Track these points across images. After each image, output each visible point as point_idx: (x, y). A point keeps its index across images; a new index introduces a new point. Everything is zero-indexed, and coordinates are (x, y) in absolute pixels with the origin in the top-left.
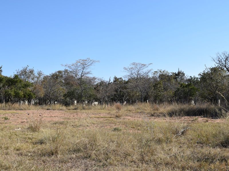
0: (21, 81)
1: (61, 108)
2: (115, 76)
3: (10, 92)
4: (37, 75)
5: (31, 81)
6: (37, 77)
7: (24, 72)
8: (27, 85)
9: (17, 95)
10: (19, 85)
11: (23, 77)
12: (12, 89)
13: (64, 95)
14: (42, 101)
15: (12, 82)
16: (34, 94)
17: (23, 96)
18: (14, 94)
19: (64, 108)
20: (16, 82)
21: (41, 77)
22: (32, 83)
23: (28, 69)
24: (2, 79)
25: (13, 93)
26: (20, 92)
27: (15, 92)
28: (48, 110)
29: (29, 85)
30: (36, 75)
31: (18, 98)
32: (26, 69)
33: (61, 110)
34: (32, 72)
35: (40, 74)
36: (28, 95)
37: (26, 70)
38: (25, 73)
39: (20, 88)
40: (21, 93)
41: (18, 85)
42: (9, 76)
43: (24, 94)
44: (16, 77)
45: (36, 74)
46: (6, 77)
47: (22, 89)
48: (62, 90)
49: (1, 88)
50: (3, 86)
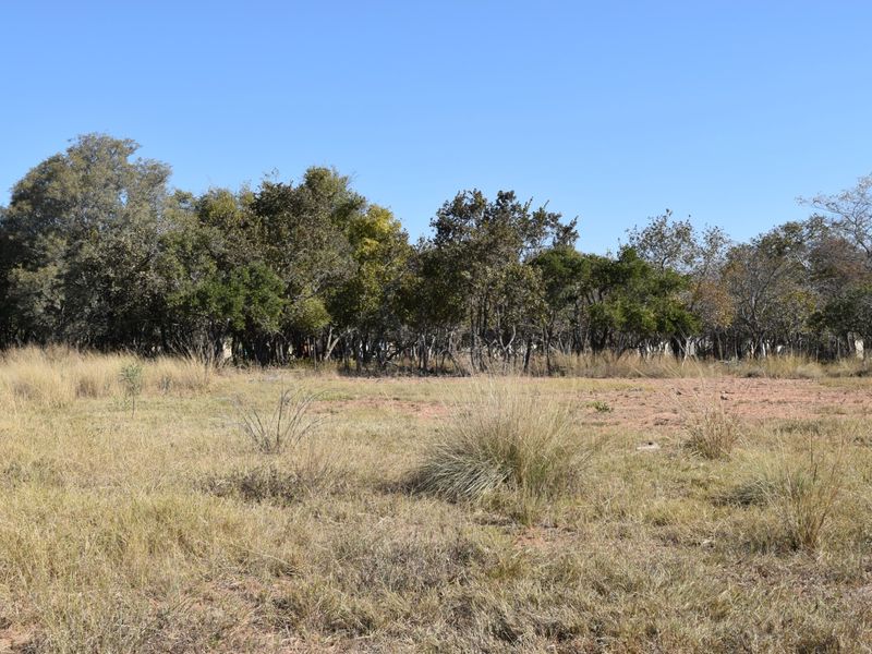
0: (645, 270)
1: (800, 369)
3: (607, 313)
4: (704, 246)
5: (681, 268)
6: (704, 253)
7: (656, 236)
8: (667, 285)
9: (632, 322)
10: (641, 286)
11: (651, 254)
12: (614, 299)
13: (812, 317)
14: (727, 345)
15: (613, 274)
16: (697, 318)
17: (655, 325)
18: (624, 320)
19: (814, 368)
20: (629, 273)
21: (720, 249)
22: (688, 277)
23: (669, 224)
24: (580, 265)
25: (618, 316)
26: (644, 309)
27: (626, 311)
28: (750, 376)
29: (677, 284)
30: (701, 243)
31: (637, 334)
32: (663, 224)
33: (802, 376)
34: (683, 233)
35: (714, 240)
36: (674, 323)
37: (664, 228)
38: (660, 241)
39: (643, 295)
40: (649, 315)
41: (635, 284)
43: (658, 320)
44: (627, 254)
45: (700, 239)
46: (591, 257)
47: (650, 297)
48: (807, 299)
49: (576, 298)
50: (584, 291)
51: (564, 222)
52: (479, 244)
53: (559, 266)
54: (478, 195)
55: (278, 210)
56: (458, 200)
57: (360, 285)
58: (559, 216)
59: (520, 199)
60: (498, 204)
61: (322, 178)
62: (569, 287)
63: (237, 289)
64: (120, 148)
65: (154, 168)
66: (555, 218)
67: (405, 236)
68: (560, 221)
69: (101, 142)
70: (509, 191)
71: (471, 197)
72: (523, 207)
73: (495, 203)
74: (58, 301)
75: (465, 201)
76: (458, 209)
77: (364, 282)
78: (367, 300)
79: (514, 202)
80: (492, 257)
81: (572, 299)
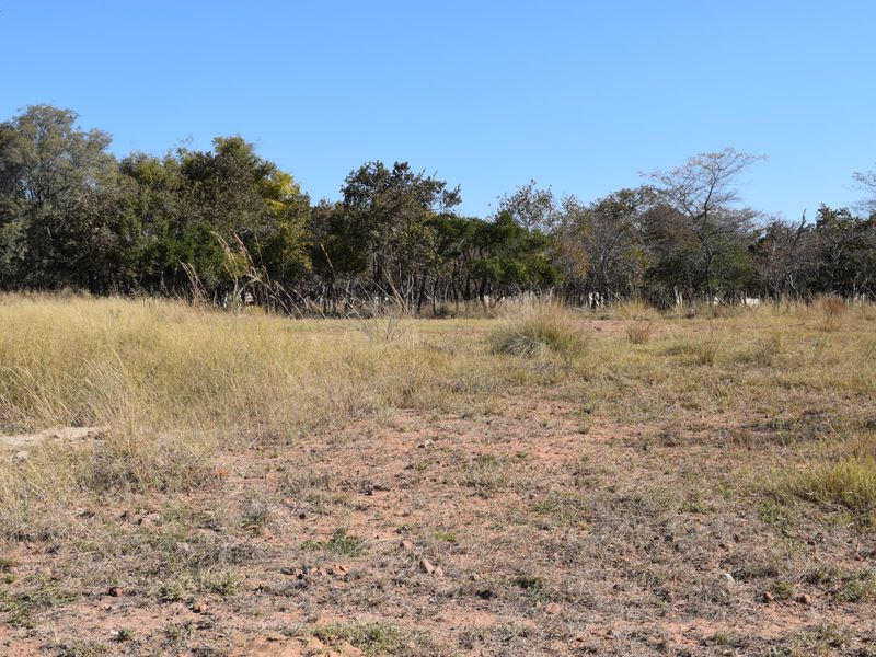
0: (519, 230)
2: (823, 205)
3: (489, 267)
4: (561, 211)
5: (545, 230)
6: (562, 217)
7: (521, 202)
8: (536, 243)
10: (515, 244)
12: (493, 255)
13: (648, 271)
15: (494, 234)
18: (503, 272)
19: (652, 312)
20: (506, 233)
22: (550, 237)
23: (533, 192)
24: (466, 226)
25: (498, 269)
26: (518, 263)
27: (504, 265)
29: (543, 243)
30: (560, 208)
31: (508, 284)
32: (528, 192)
34: (545, 200)
35: (569, 206)
37: (529, 196)
38: (526, 206)
39: (516, 252)
40: (522, 268)
41: (510, 243)
42: (482, 217)
44: (504, 217)
45: (558, 206)
46: (474, 220)
47: (521, 254)
48: (643, 256)
49: (459, 254)
50: (465, 247)
51: (450, 188)
52: (384, 208)
53: (450, 227)
54: (380, 165)
55: (208, 175)
56: (363, 171)
57: (282, 240)
58: (445, 183)
59: (414, 170)
60: (394, 173)
61: (238, 147)
62: (454, 245)
63: (189, 244)
64: (63, 118)
65: (97, 136)
66: (441, 185)
67: (306, 198)
68: (446, 188)
69: (46, 111)
70: (404, 162)
71: (374, 167)
72: (415, 176)
73: (391, 172)
74: (22, 253)
75: (369, 170)
76: (362, 176)
77: (286, 238)
78: (288, 254)
79: (408, 172)
80: (394, 219)
81: (455, 254)
